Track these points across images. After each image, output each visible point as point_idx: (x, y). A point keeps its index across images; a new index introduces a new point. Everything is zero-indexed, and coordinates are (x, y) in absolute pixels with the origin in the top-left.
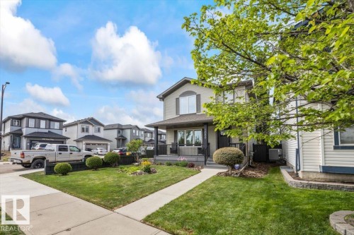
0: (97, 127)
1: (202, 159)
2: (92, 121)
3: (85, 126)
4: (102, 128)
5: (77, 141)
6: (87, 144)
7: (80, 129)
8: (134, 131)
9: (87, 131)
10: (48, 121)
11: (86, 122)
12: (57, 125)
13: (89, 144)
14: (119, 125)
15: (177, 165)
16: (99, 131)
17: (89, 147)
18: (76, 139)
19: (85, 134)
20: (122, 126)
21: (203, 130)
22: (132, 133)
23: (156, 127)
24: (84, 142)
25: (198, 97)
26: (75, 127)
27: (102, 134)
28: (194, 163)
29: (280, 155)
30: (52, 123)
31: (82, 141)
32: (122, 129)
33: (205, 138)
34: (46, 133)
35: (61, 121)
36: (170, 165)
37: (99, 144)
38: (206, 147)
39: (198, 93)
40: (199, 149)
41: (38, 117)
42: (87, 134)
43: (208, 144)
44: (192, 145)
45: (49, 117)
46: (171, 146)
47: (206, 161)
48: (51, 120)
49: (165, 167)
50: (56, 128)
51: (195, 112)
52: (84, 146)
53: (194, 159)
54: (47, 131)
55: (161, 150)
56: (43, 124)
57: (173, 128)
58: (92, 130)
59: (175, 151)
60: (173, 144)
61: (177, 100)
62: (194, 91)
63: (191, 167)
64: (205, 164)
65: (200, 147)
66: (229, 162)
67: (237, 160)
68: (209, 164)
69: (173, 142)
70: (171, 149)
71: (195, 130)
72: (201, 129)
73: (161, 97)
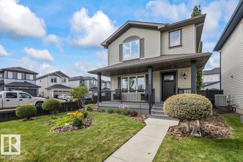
0: (63, 78)
1: (147, 106)
2: (59, 74)
3: (53, 77)
4: (67, 80)
5: (48, 89)
6: (55, 91)
7: (50, 80)
8: (92, 82)
9: (55, 81)
10: (24, 74)
11: (54, 74)
12: (31, 77)
13: (57, 91)
14: (81, 77)
15: (119, 112)
16: (65, 81)
17: (56, 93)
18: (47, 87)
19: (54, 84)
20: (83, 77)
21: (147, 76)
23: (99, 73)
24: (52, 90)
25: (142, 41)
26: (46, 78)
27: (67, 84)
28: (136, 111)
29: (228, 102)
30: (27, 75)
31: (50, 89)
32: (83, 80)
33: (150, 83)
34: (22, 83)
35: (35, 74)
36: (111, 112)
37: (64, 91)
38: (150, 93)
39: (141, 38)
40: (142, 95)
41: (16, 71)
42: (55, 84)
43: (153, 90)
44: (134, 91)
45: (24, 71)
46: (114, 93)
47: (150, 109)
48: (26, 72)
49: (105, 115)
50: (30, 79)
51: (139, 57)
52: (53, 93)
53: (136, 106)
54: (23, 81)
56: (20, 76)
57: (117, 73)
58: (59, 81)
59: (119, 97)
60: (116, 91)
61: (121, 46)
62: (137, 35)
63: (134, 116)
64: (150, 113)
65: (143, 93)
66: (192, 117)
67: (205, 114)
68: (154, 113)
69: (117, 88)
70: (114, 95)
71: (138, 77)
72: (145, 75)
73: (105, 44)
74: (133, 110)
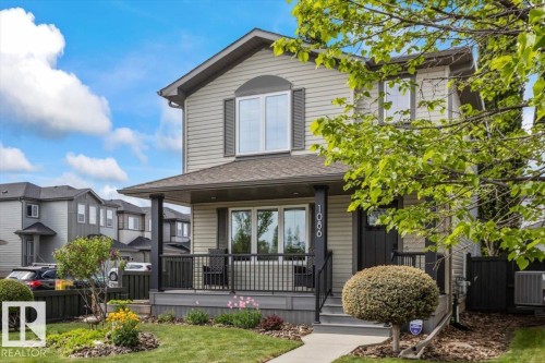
1: (307, 302)
8: (81, 209)
15: (227, 322)
20: (39, 189)
21: (313, 208)
22: (73, 214)
23: (158, 197)
25: (298, 97)
28: (281, 316)
32: (40, 202)
33: (319, 233)
36: (202, 321)
39: (297, 86)
40: (298, 270)
43: (328, 255)
44: (274, 257)
46: (206, 261)
47: (318, 309)
49: (186, 330)
51: (288, 148)
53: (280, 303)
55: (171, 272)
57: (215, 200)
59: (219, 276)
60: (212, 255)
61: (229, 105)
62: (284, 76)
63: (272, 329)
64: (317, 319)
65: (300, 263)
66: (392, 313)
67: (418, 308)
68: (328, 318)
69: (214, 246)
70: (205, 268)
71: (285, 210)
72: (307, 206)
73: (175, 93)
74: (270, 314)
